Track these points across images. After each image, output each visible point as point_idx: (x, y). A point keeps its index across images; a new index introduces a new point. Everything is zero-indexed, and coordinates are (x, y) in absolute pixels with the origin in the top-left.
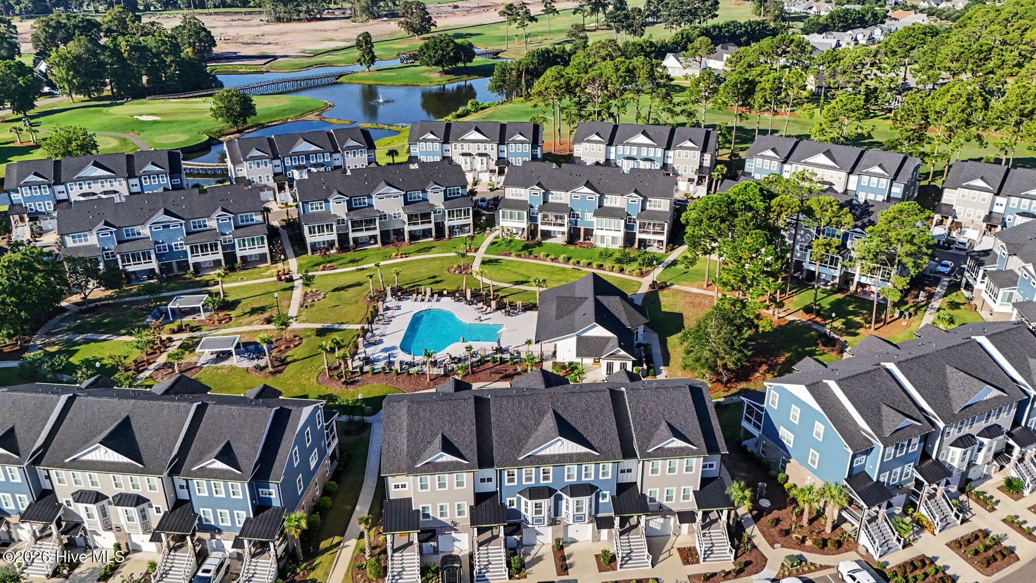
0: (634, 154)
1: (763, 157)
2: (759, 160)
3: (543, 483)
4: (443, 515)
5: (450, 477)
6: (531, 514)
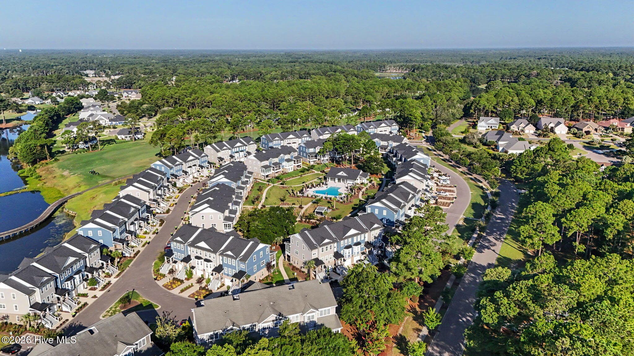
1: (276, 140)
2: (275, 142)
3: (349, 244)
4: (327, 260)
5: (329, 246)
6: (347, 254)
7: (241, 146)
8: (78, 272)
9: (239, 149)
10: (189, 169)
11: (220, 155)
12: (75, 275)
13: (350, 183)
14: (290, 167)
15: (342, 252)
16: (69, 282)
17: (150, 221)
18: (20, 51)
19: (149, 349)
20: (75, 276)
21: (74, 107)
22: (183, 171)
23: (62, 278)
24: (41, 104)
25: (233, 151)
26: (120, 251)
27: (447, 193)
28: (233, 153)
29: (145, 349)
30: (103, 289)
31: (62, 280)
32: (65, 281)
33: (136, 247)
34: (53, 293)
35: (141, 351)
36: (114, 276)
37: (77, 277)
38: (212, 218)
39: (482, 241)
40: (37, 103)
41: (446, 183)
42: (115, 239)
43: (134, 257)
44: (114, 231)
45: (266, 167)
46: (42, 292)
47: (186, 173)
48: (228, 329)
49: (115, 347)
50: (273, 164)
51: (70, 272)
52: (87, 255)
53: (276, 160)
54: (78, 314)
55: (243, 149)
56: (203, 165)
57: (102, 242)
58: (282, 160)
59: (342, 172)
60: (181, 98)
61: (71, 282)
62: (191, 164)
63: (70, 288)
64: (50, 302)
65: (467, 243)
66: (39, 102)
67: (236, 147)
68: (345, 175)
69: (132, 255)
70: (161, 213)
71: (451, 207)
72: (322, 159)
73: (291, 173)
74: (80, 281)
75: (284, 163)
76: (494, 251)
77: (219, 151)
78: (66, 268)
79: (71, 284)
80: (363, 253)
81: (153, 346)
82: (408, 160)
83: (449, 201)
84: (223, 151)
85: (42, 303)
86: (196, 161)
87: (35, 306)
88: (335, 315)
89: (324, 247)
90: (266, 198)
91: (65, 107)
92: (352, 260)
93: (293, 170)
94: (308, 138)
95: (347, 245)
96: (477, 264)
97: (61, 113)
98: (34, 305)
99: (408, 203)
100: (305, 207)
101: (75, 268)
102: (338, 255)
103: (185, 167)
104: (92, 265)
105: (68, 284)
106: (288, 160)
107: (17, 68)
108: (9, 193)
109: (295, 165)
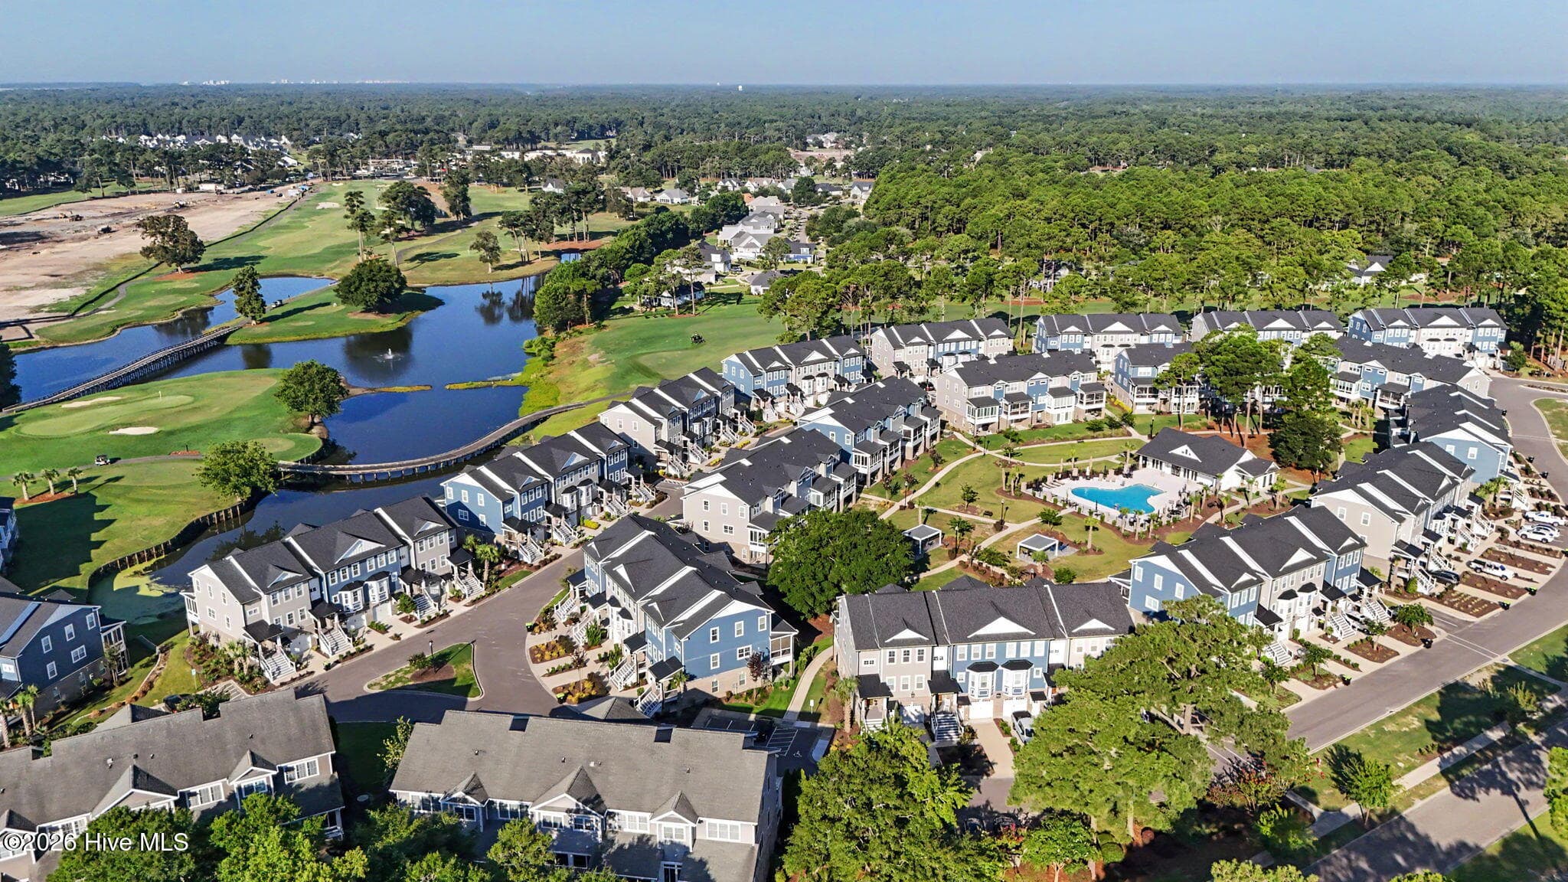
0: (953, 349)
1: (1069, 333)
2: (1065, 337)
3: (987, 658)
4: (905, 687)
5: (914, 651)
6: (978, 687)
7: (965, 340)
8: (377, 576)
9: (957, 347)
10: (806, 381)
11: (901, 355)
12: (370, 579)
13: (1199, 483)
14: (1062, 412)
15: (960, 677)
16: (349, 594)
17: (633, 492)
18: (740, 87)
19: (318, 788)
20: (369, 583)
21: (726, 216)
22: (790, 386)
23: (333, 581)
24: (682, 204)
25: (940, 350)
26: (514, 548)
27: (1509, 571)
28: (939, 355)
29: (313, 784)
30: (424, 624)
31: (331, 584)
32: (342, 590)
33: (561, 545)
34: (305, 608)
35: (299, 786)
36: (468, 600)
37: (374, 585)
38: (724, 511)
39: (1507, 760)
40: (677, 200)
41: (1539, 537)
42: (509, 520)
43: (538, 567)
44: (508, 500)
45: (980, 403)
46: (275, 602)
47: (793, 389)
48: (454, 796)
49: (235, 760)
50: (1008, 397)
51: (356, 573)
52: (410, 541)
53: (1019, 387)
54: (339, 665)
55: (968, 348)
56: (847, 376)
57: (484, 521)
58: (1040, 389)
59: (1185, 447)
60: (936, 206)
61: (355, 594)
62: (813, 370)
63: (351, 607)
64: (294, 626)
65: (1441, 750)
66: (679, 200)
67: (950, 341)
68: (1194, 456)
69: (536, 563)
70: (676, 477)
71: (1482, 622)
72: (1175, 400)
73: (1060, 428)
74: (382, 596)
75: (1047, 400)
76: (1522, 805)
77: (902, 347)
78: (349, 563)
79: (356, 599)
80: (1037, 696)
81: (332, 785)
82: (1422, 440)
83: (1495, 598)
84: (910, 348)
85: (273, 625)
86: (827, 364)
87: (256, 629)
88: (753, 848)
89: (899, 652)
90: (937, 484)
91: (705, 214)
92: (998, 708)
93: (1069, 421)
94: (1169, 336)
95: (979, 659)
96: (1416, 834)
97: (691, 227)
98: (253, 625)
99: (1276, 574)
100: (1011, 527)
101: (372, 566)
102: (942, 683)
103: (796, 377)
104: (423, 566)
105: (346, 596)
106: (1057, 393)
107: (697, 126)
108: (475, 384)
109: (1079, 405)
